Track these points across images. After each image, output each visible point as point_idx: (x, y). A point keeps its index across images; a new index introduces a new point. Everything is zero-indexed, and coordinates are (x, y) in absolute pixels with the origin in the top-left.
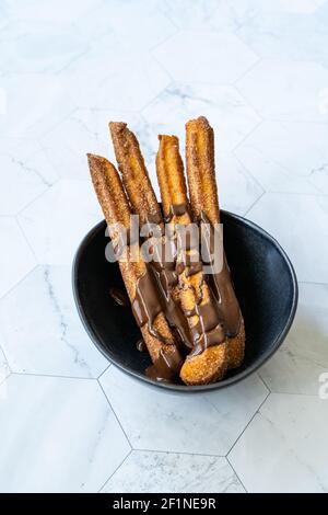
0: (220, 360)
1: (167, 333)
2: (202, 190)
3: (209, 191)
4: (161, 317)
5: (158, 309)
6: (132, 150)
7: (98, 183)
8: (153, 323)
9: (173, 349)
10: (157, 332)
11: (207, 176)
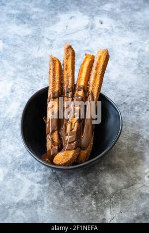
0: (70, 157)
1: (56, 140)
2: (94, 81)
3: (97, 83)
4: (56, 132)
5: (56, 129)
6: (70, 57)
7: (50, 69)
8: (51, 134)
9: (56, 147)
10: (52, 139)
11: (99, 76)
